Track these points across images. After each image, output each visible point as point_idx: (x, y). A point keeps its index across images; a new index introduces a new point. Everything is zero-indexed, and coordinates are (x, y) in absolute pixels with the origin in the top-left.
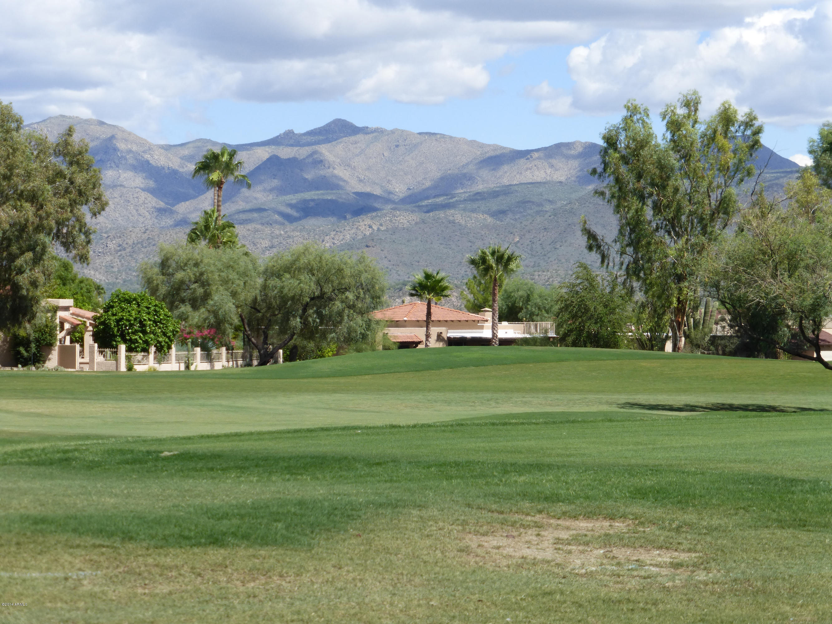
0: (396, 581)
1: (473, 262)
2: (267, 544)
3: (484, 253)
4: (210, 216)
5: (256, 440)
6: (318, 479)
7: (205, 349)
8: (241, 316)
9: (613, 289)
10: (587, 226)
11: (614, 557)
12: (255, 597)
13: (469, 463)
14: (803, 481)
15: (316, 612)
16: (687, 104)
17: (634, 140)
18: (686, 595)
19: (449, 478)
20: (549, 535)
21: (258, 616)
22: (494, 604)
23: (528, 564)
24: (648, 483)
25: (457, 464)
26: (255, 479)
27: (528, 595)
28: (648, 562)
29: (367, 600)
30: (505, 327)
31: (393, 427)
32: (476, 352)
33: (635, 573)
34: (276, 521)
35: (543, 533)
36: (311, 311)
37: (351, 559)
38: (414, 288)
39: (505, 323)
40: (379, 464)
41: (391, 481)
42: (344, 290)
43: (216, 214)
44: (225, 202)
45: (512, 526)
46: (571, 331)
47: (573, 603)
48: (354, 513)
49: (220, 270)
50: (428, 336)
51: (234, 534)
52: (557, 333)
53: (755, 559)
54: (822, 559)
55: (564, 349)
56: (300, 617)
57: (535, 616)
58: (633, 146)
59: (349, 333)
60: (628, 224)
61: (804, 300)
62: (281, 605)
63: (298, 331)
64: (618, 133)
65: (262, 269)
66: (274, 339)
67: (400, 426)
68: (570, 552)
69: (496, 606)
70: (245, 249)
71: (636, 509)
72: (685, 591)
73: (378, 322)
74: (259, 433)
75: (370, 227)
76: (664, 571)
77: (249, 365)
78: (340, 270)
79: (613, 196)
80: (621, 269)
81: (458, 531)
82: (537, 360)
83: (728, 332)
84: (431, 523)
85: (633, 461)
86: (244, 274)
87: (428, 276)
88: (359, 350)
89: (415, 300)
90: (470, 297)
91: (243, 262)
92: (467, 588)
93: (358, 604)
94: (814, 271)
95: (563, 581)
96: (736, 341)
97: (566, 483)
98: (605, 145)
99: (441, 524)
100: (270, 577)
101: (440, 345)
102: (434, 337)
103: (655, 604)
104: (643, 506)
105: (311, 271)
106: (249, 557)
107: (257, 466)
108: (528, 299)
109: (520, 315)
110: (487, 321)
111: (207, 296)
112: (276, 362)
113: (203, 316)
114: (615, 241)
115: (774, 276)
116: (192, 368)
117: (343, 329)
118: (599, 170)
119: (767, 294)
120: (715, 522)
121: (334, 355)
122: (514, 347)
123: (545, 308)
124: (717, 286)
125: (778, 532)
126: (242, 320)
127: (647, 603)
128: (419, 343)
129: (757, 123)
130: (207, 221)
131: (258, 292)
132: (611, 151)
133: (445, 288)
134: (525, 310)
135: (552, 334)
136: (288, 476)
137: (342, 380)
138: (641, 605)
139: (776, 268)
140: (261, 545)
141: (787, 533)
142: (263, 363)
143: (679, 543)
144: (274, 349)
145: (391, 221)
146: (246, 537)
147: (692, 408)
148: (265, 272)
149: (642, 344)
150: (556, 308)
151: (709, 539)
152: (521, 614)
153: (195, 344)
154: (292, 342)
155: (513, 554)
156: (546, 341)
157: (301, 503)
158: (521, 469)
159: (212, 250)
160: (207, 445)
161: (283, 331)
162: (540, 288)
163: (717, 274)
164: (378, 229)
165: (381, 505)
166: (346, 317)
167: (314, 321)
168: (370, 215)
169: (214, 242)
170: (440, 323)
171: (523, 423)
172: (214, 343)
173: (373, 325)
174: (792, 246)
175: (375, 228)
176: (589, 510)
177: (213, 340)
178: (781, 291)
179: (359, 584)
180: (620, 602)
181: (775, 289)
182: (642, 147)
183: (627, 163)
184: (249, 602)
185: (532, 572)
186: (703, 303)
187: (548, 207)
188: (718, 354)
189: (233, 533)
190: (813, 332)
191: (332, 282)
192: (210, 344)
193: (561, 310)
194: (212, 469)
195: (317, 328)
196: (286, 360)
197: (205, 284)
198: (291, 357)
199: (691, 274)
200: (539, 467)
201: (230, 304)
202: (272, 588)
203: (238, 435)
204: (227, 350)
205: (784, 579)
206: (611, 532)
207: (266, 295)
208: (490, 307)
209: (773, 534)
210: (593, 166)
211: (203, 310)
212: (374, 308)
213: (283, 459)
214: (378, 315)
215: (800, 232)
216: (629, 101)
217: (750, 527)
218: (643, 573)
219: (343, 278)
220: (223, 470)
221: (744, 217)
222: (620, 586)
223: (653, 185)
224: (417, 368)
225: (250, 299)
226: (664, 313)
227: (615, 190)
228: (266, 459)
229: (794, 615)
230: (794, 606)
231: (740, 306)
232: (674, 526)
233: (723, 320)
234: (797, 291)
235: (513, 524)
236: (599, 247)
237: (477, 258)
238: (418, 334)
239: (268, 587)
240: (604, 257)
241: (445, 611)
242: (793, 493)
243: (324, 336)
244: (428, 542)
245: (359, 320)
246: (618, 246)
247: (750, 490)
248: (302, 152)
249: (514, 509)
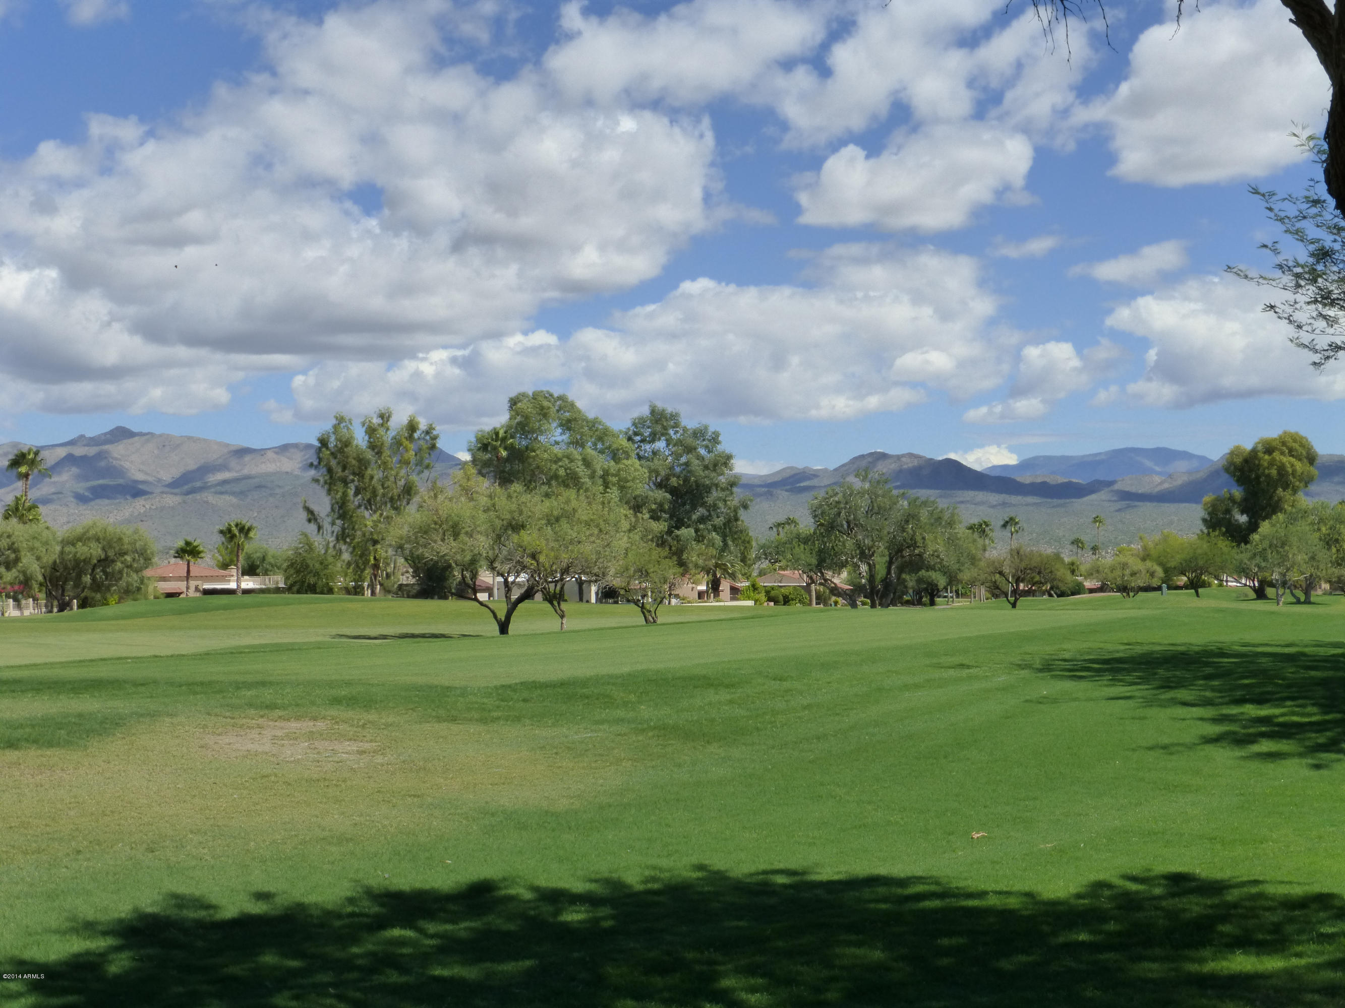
0: (151, 771)
1: (221, 532)
2: (52, 747)
3: (230, 525)
4: (20, 500)
5: (49, 669)
6: (95, 697)
7: (16, 600)
8: (44, 575)
9: (326, 551)
10: (307, 505)
11: (315, 748)
12: (41, 786)
13: (210, 683)
14: (456, 688)
15: (89, 796)
16: (381, 416)
17: (341, 441)
18: (367, 773)
19: (195, 693)
20: (268, 733)
21: (43, 801)
22: (225, 785)
23: (251, 755)
24: (343, 693)
25: (202, 684)
26: (46, 698)
27: (250, 778)
28: (341, 751)
29: (129, 786)
30: (247, 581)
31: (156, 656)
32: (224, 599)
33: (331, 759)
34: (59, 729)
35: (263, 732)
36: (98, 570)
37: (118, 756)
38: (177, 552)
39: (246, 577)
40: (143, 685)
41: (152, 697)
42: (123, 554)
43: (24, 498)
44: (30, 488)
45: (241, 727)
46: (295, 582)
47: (284, 783)
48: (121, 721)
49: (28, 541)
50: (188, 588)
51: (27, 740)
52: (285, 584)
53: (419, 746)
54: (467, 744)
55: (291, 596)
56: (77, 800)
57: (255, 793)
58: (340, 446)
59: (128, 587)
60: (337, 503)
61: (464, 557)
62: (62, 791)
63: (88, 585)
64: (329, 437)
65: (60, 539)
66: (69, 593)
67: (161, 657)
68: (283, 745)
69: (226, 786)
70: (47, 524)
71: (333, 712)
72: (366, 770)
73: (149, 578)
74: (52, 664)
75: (144, 506)
76: (352, 757)
77: (51, 612)
78: (120, 539)
79: (326, 483)
80: (332, 535)
81: (200, 733)
82: (269, 605)
83: (412, 581)
84: (180, 727)
85: (333, 678)
86: (46, 543)
87: (188, 543)
88: (135, 600)
89: (179, 560)
90: (220, 558)
91: (46, 533)
92: (205, 774)
93: (121, 789)
94: (471, 536)
95: (277, 766)
96: (417, 588)
97: (283, 695)
98: (319, 445)
99: (187, 728)
100: (54, 771)
101: (198, 594)
102: (192, 589)
103: (344, 781)
104: (338, 710)
105: (98, 540)
106: (37, 757)
107: (49, 688)
108: (263, 559)
109: (258, 571)
110: (233, 576)
111: (17, 560)
112: (72, 609)
113: (14, 575)
114: (328, 516)
115: (443, 540)
116: (6, 615)
117: (123, 583)
118: (315, 463)
119: (438, 553)
120: (390, 720)
121: (116, 603)
122: (253, 595)
123: (276, 566)
124: (401, 547)
125: (436, 725)
126: (45, 578)
127: (338, 781)
128: (180, 594)
129: (435, 433)
130: (17, 504)
131: (57, 556)
132: (324, 449)
133: (199, 552)
134: (261, 567)
135: (282, 585)
136: (72, 695)
137: (122, 622)
138: (334, 782)
139: (444, 534)
140: (48, 748)
141: (444, 725)
142: (61, 610)
143: (364, 736)
144: (70, 599)
145: (160, 502)
146: (35, 742)
147: (384, 637)
148: (62, 541)
149: (348, 591)
150: (285, 565)
151: (385, 732)
152: (245, 792)
153: (8, 596)
154: (83, 595)
155: (241, 748)
156: (278, 590)
157: (80, 715)
158: (249, 686)
159: (21, 526)
160: (11, 673)
161: (76, 586)
162: (272, 551)
163: (401, 538)
164: (150, 508)
165: (142, 715)
166: (125, 575)
167: (101, 578)
168: (143, 497)
169: (22, 519)
170: (196, 578)
171: (254, 652)
172: (23, 595)
173: (146, 581)
174: (456, 519)
175: (147, 507)
176: (298, 714)
177: (22, 593)
178: (448, 551)
179: (123, 774)
180: (318, 780)
181: (444, 549)
182: (346, 446)
183: (335, 458)
184: (37, 790)
185: (254, 761)
186: (393, 560)
187: (278, 491)
188: (403, 597)
189: (25, 739)
190: (471, 580)
191: (114, 548)
192: (20, 596)
193: (288, 566)
194: (13, 691)
195: (103, 584)
196: (79, 607)
197: (16, 551)
198: (83, 605)
199: (383, 539)
200: (263, 684)
201: (36, 566)
202: (55, 779)
203: (35, 665)
204: (33, 600)
205: (439, 759)
206: (314, 730)
207: (63, 559)
208: (235, 565)
209: (433, 727)
210: (311, 461)
211: (14, 570)
212: (146, 568)
213: (70, 682)
214: (148, 573)
215: (462, 508)
216: (337, 413)
217: (416, 722)
218: (336, 759)
219: (122, 545)
220: (22, 691)
221: (422, 497)
222: (319, 769)
223: (354, 474)
224: (180, 612)
225: (51, 562)
226: (364, 569)
227: (327, 478)
228: (56, 683)
229: (446, 785)
230: (446, 779)
231: (419, 562)
232: (361, 724)
233: (407, 572)
234: (460, 551)
235: (242, 726)
236: (316, 520)
237: (224, 529)
238: (180, 586)
239: (53, 779)
240: (320, 528)
241: (188, 792)
242: (448, 697)
243: (108, 588)
244: (177, 741)
245: (135, 576)
246: (329, 519)
247: (417, 696)
248: (92, 451)
249: (243, 715)
